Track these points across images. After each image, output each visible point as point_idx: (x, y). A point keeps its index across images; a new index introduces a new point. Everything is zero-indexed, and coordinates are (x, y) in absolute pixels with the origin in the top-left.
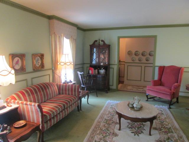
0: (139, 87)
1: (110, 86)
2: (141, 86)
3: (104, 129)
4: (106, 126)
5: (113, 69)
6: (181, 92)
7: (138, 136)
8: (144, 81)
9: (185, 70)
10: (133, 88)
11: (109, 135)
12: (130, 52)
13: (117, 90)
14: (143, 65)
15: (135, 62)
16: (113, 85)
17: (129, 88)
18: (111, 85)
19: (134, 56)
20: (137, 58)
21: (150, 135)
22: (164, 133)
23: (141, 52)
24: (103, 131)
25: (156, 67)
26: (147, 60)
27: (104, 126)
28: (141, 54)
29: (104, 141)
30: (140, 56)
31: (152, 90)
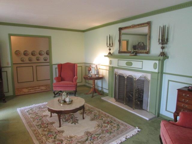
0: (35, 88)
1: (5, 94)
2: (35, 87)
3: (46, 133)
4: (46, 130)
5: (6, 72)
6: (79, 83)
7: (78, 123)
8: (37, 81)
9: (78, 65)
10: (29, 90)
11: (57, 135)
12: (18, 52)
13: (14, 96)
14: (34, 65)
15: (24, 62)
16: (8, 92)
17: (26, 90)
18: (6, 92)
19: (23, 56)
20: (26, 59)
21: (84, 118)
22: (89, 114)
23: (30, 51)
24: (48, 135)
25: (53, 66)
26: (38, 60)
27: (44, 131)
28: (30, 54)
29: (58, 141)
30: (30, 56)
31: (59, 86)
